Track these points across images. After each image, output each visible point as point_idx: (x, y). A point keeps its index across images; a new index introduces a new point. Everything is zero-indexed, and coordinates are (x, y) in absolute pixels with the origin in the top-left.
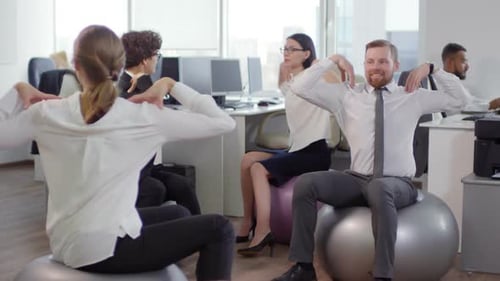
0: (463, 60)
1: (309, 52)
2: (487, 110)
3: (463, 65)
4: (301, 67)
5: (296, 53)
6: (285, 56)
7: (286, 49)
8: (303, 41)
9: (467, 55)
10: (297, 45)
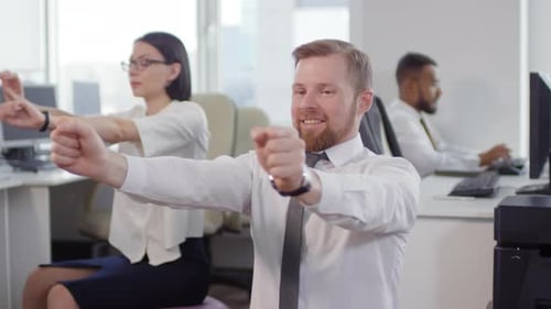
0: (432, 80)
1: (177, 68)
2: (478, 169)
3: (433, 90)
4: (165, 98)
5: (152, 69)
6: (132, 75)
7: (133, 61)
8: (165, 46)
9: (438, 71)
10: (155, 54)
